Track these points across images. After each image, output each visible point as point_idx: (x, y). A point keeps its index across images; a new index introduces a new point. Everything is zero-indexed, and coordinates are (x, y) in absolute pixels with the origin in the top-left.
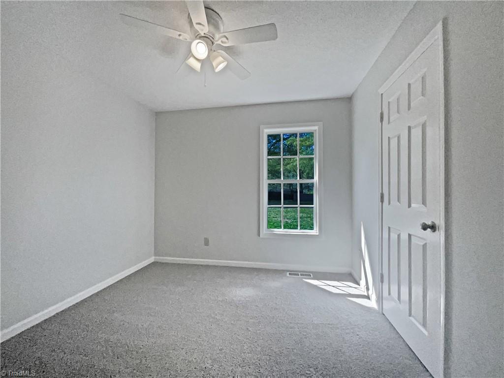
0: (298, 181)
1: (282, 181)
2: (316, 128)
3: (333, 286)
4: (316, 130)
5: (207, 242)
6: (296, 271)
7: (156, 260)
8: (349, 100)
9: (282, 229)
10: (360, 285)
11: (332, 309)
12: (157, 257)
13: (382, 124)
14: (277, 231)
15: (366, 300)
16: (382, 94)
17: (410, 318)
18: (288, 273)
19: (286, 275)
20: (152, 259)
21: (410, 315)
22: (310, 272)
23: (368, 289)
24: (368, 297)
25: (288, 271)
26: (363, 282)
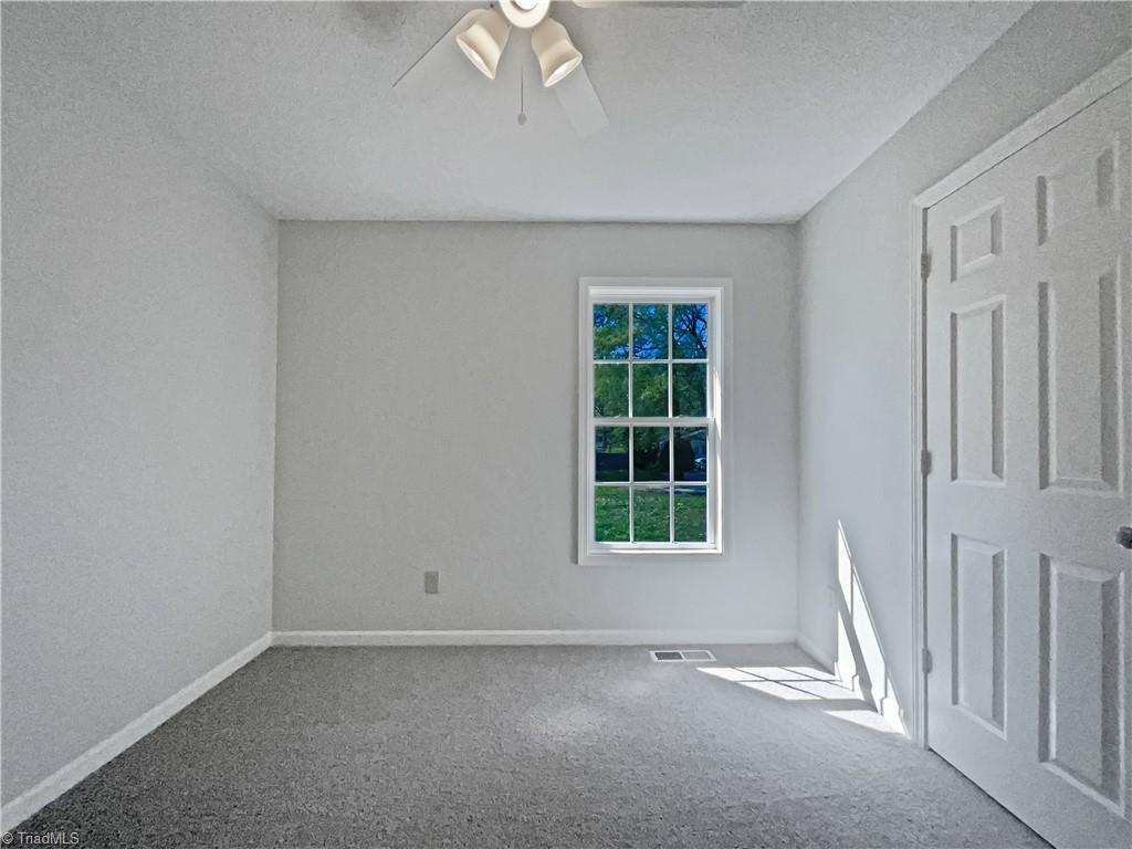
0: (671, 421)
1: (631, 421)
2: (717, 292)
3: (775, 681)
4: (712, 299)
5: (431, 585)
6: (672, 647)
7: (278, 643)
8: (793, 230)
9: (630, 543)
10: (834, 674)
11: (807, 747)
12: (279, 633)
13: (925, 281)
14: (618, 547)
15: (869, 713)
16: (926, 210)
17: (1043, 764)
18: (653, 653)
19: (648, 660)
20: (267, 640)
21: (1044, 756)
22: (708, 647)
23: (866, 683)
24: (869, 705)
25: (652, 647)
26: (845, 665)
